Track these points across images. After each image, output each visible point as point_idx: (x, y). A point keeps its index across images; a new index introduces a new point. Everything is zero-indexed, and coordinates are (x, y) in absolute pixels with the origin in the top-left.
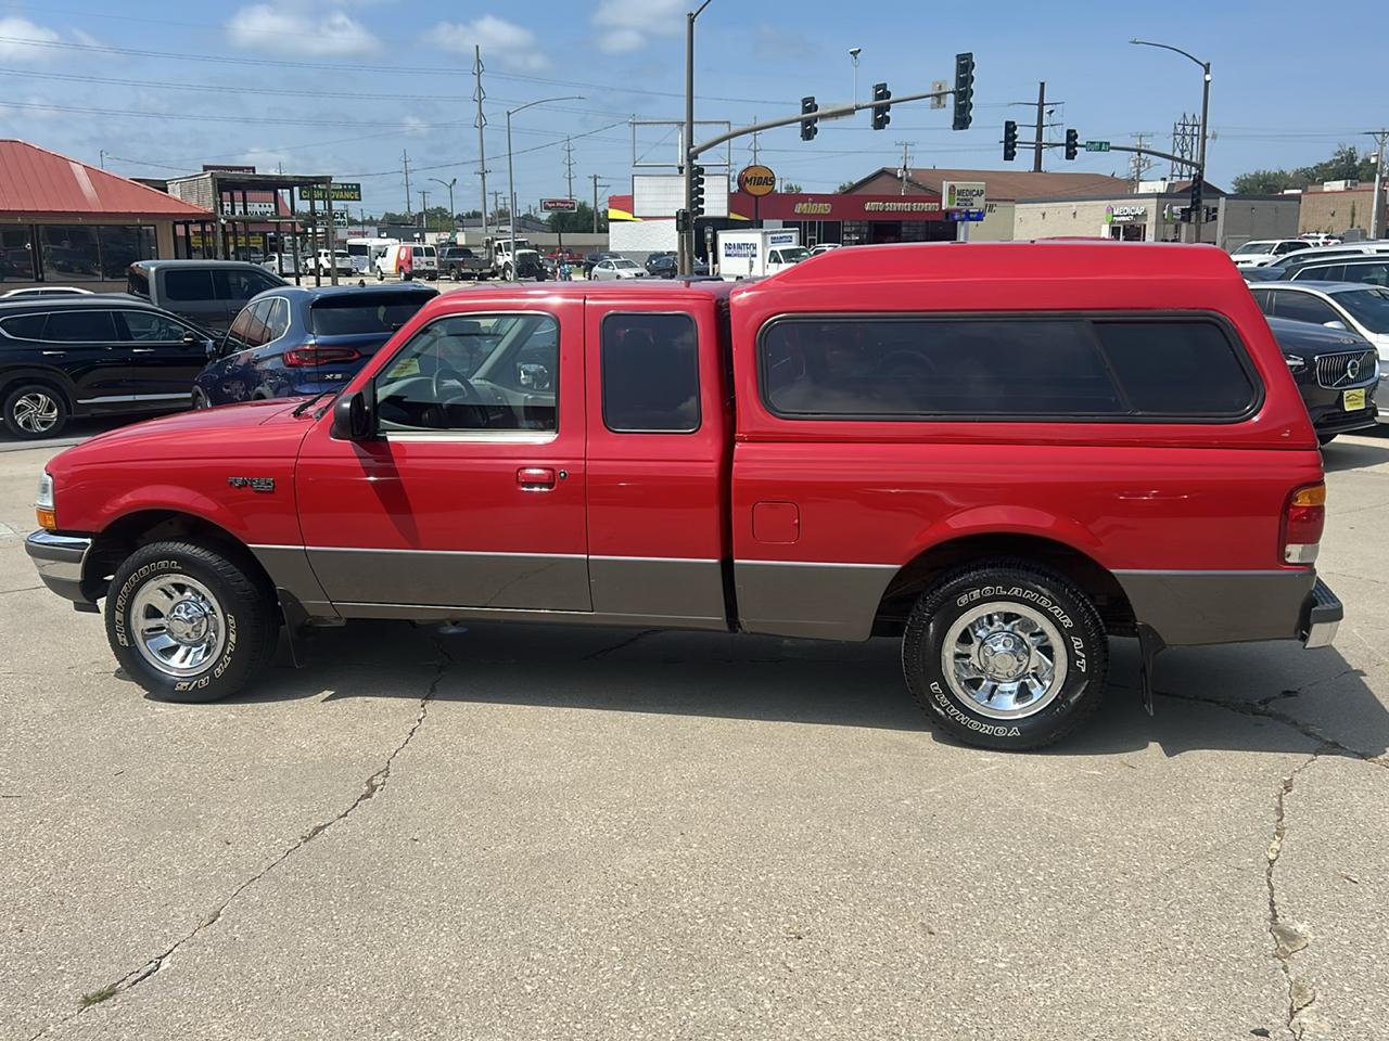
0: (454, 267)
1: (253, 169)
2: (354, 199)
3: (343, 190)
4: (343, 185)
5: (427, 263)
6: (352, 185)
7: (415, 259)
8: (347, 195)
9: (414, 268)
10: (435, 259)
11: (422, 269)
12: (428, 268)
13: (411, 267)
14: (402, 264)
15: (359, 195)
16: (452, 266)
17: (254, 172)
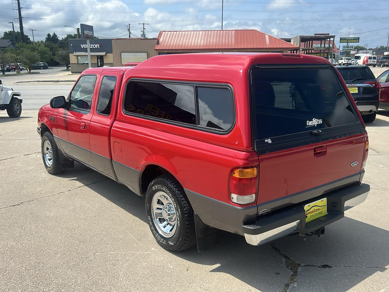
0: (382, 63)
1: (329, 34)
2: (357, 42)
3: (354, 39)
4: (354, 38)
5: (373, 62)
6: (357, 38)
7: (369, 60)
8: (355, 41)
9: (368, 63)
10: (376, 60)
11: (371, 63)
12: (373, 63)
13: (367, 63)
14: (365, 62)
15: (359, 41)
16: (382, 62)
17: (329, 35)
